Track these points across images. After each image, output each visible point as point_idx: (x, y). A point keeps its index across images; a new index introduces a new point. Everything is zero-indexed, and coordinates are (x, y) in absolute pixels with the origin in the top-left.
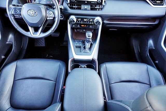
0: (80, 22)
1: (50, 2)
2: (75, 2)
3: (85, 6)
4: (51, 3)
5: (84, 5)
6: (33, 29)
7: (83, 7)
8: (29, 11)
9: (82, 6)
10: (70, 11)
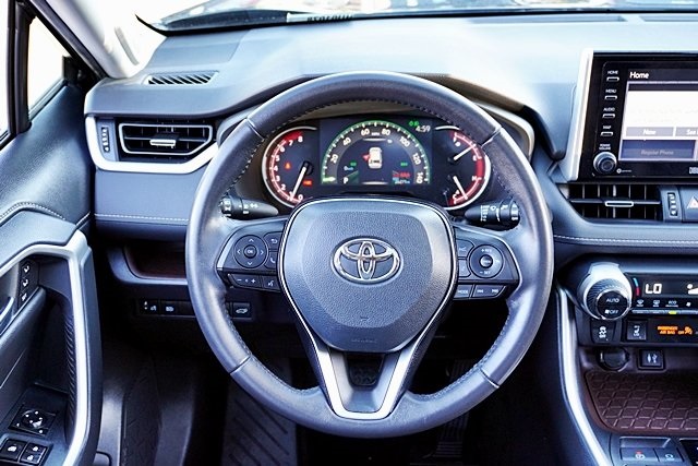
0: (656, 303)
1: (413, 177)
2: (619, 171)
3: (685, 194)
4: (419, 180)
5: (679, 188)
6: (341, 366)
7: (671, 200)
8: (341, 249)
9: (664, 194)
10: (589, 232)
